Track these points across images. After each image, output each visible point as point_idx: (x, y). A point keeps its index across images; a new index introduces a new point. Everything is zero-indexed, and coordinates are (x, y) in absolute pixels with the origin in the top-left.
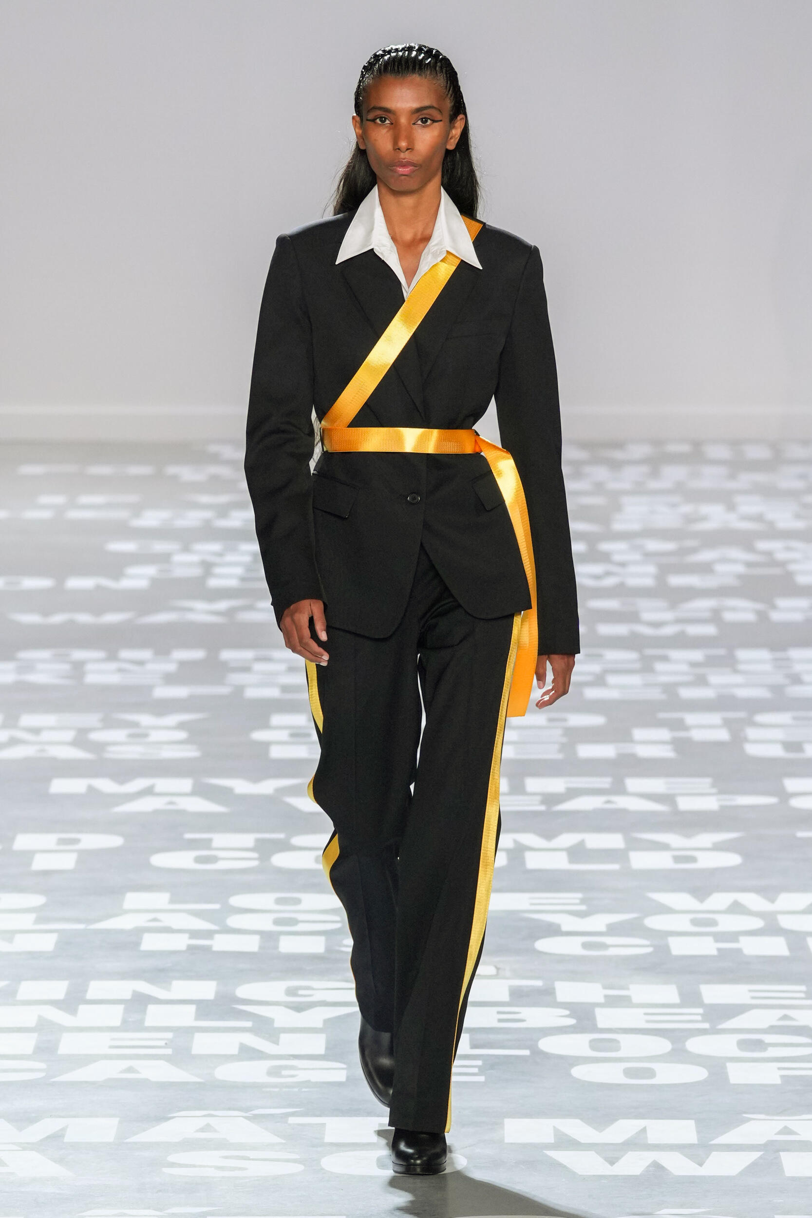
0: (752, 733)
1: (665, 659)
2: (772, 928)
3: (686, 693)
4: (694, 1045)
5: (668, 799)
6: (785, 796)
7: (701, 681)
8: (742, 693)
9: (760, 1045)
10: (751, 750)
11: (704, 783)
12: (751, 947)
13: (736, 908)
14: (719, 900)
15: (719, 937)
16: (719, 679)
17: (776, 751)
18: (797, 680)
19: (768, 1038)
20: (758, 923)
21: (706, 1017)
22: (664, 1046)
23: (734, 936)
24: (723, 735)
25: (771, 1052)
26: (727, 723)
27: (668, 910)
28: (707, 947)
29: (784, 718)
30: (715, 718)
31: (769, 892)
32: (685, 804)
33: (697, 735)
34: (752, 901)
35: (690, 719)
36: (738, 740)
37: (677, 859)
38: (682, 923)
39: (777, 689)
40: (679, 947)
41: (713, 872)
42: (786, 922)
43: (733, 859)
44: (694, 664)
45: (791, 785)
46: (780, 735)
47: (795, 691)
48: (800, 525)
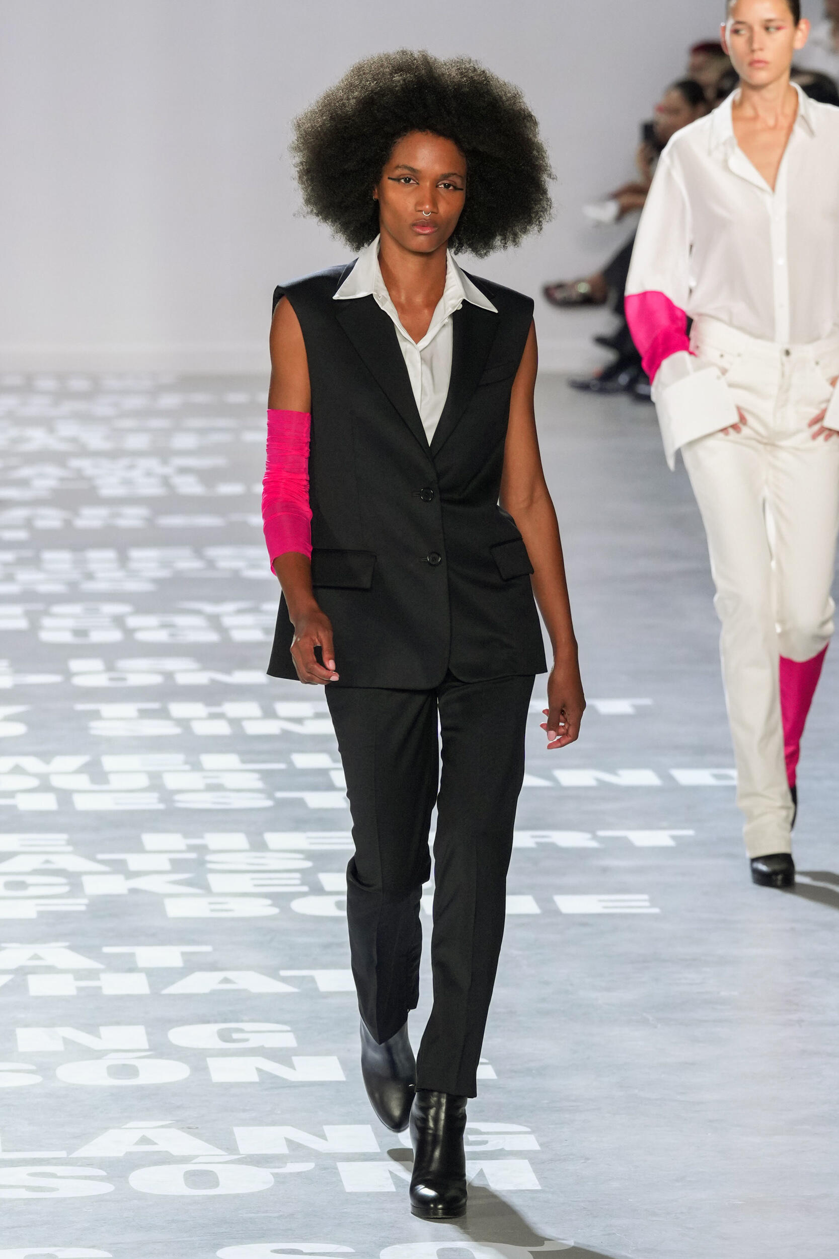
0: (47, 622)
2: (45, 787)
6: (68, 675)
7: (10, 578)
8: (44, 588)
9: (23, 885)
10: (46, 636)
12: (27, 803)
13: (17, 770)
16: (25, 576)
17: (66, 637)
18: (90, 576)
19: (30, 879)
20: (34, 783)
23: (11, 794)
24: (22, 624)
25: (32, 891)
26: (28, 614)
29: (76, 609)
30: (17, 610)
31: (46, 756)
34: (32, 764)
36: (35, 626)
39: (72, 585)
42: (58, 782)
43: (18, 729)
45: (75, 665)
46: (70, 623)
47: (89, 586)
48: (106, 445)
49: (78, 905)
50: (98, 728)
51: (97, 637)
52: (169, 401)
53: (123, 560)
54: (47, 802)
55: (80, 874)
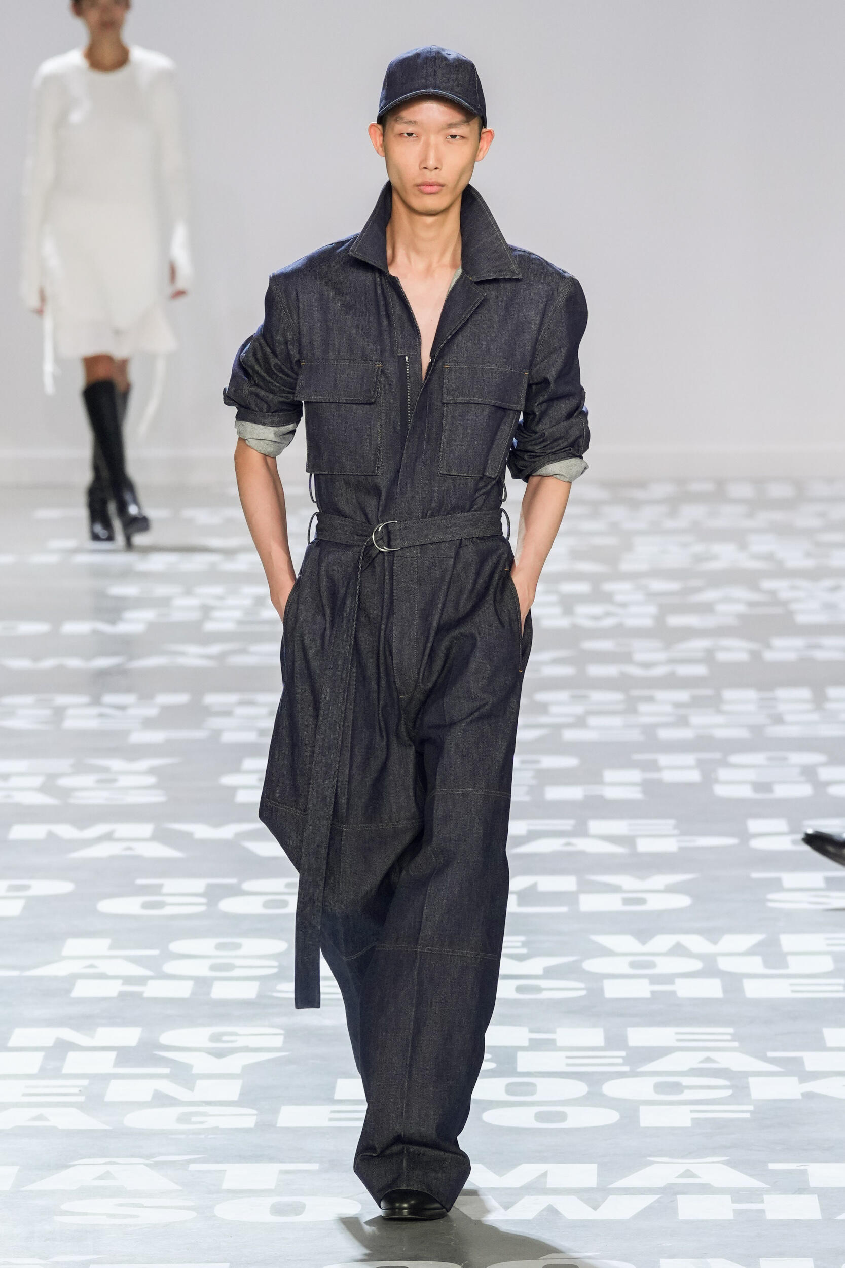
0: (723, 774)
1: (650, 699)
2: (710, 970)
3: (664, 734)
4: (611, 1089)
5: (628, 841)
6: (745, 836)
7: (682, 721)
8: (721, 733)
9: (677, 1088)
10: (721, 791)
11: (667, 825)
12: (686, 989)
13: (679, 950)
14: (662, 942)
15: (655, 979)
16: (701, 719)
17: (746, 792)
18: (778, 720)
19: (686, 1081)
20: (696, 965)
21: (627, 1061)
22: (580, 1088)
23: (669, 979)
24: (694, 776)
25: (687, 1095)
26: (700, 764)
27: (607, 952)
28: (641, 989)
29: (759, 758)
30: (689, 759)
31: (712, 934)
32: (644, 846)
33: (668, 776)
34: (696, 943)
35: (664, 760)
36: (709, 779)
37: (626, 902)
38: (620, 965)
39: (756, 729)
40: (613, 990)
41: (660, 914)
42: (725, 964)
43: (682, 901)
44: (678, 705)
45: (754, 825)
46: (751, 775)
47: (775, 731)
48: (809, 563)
49: (741, 1112)
50: (779, 901)
51: (781, 791)
53: (819, 701)
54: (712, 988)
55: (746, 1075)
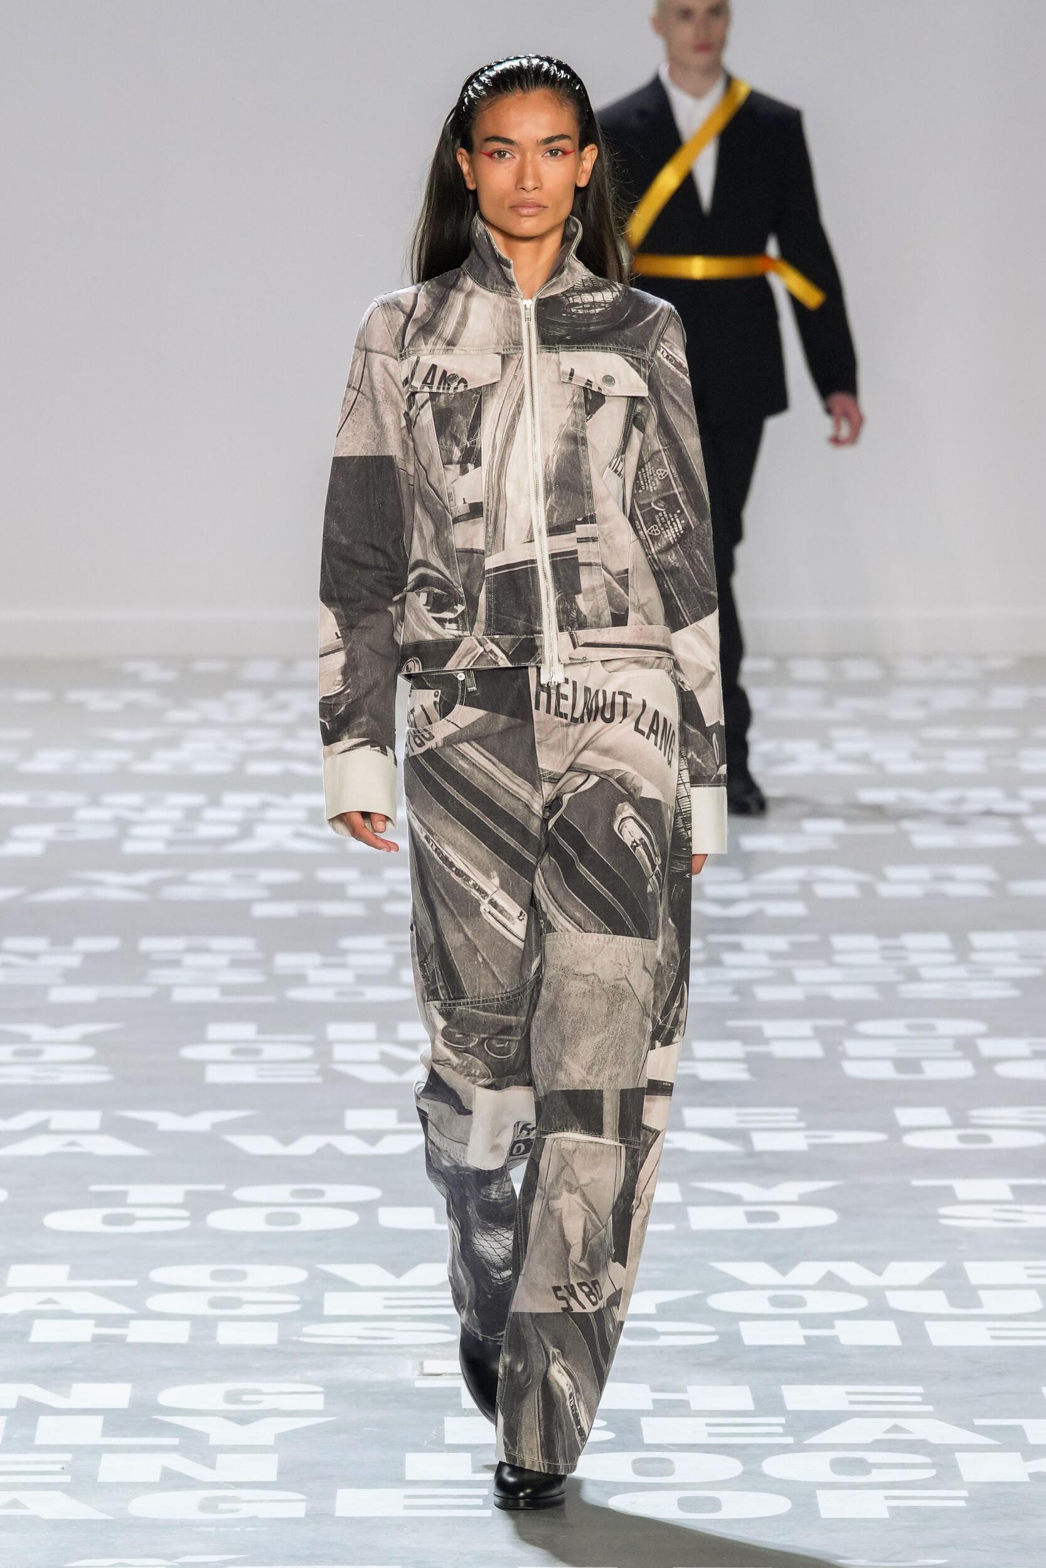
0: (852, 1047)
1: (736, 948)
2: (878, 1310)
3: (764, 994)
4: (774, 1466)
5: (740, 1135)
6: (896, 1131)
7: (786, 978)
8: (839, 993)
9: (862, 1466)
10: (852, 1069)
11: (789, 1115)
12: (850, 1334)
13: (831, 1282)
14: (808, 1272)
15: (808, 1321)
16: (809, 974)
17: (885, 1071)
18: (913, 975)
19: (872, 1457)
20: (859, 1303)
21: (789, 1429)
22: (732, 1467)
23: (828, 1320)
24: (814, 1050)
25: (877, 1476)
26: (819, 1034)
27: (738, 1285)
28: (791, 1334)
29: (896, 1026)
30: (804, 1027)
31: (875, 1261)
32: (762, 1142)
33: (780, 1050)
34: (852, 1272)
35: (770, 1028)
36: (834, 1056)
37: (751, 1217)
38: (758, 1303)
39: (886, 988)
40: (753, 1334)
41: (800, 1233)
42: (896, 1301)
43: (826, 1217)
44: (775, 955)
45: (905, 1116)
46: (888, 1049)
47: (911, 990)
48: (918, 768)
49: (953, 1499)
50: (954, 1216)
51: (933, 1071)
52: (1008, 697)
53: (962, 950)
54: (885, 1334)
55: (952, 1449)
